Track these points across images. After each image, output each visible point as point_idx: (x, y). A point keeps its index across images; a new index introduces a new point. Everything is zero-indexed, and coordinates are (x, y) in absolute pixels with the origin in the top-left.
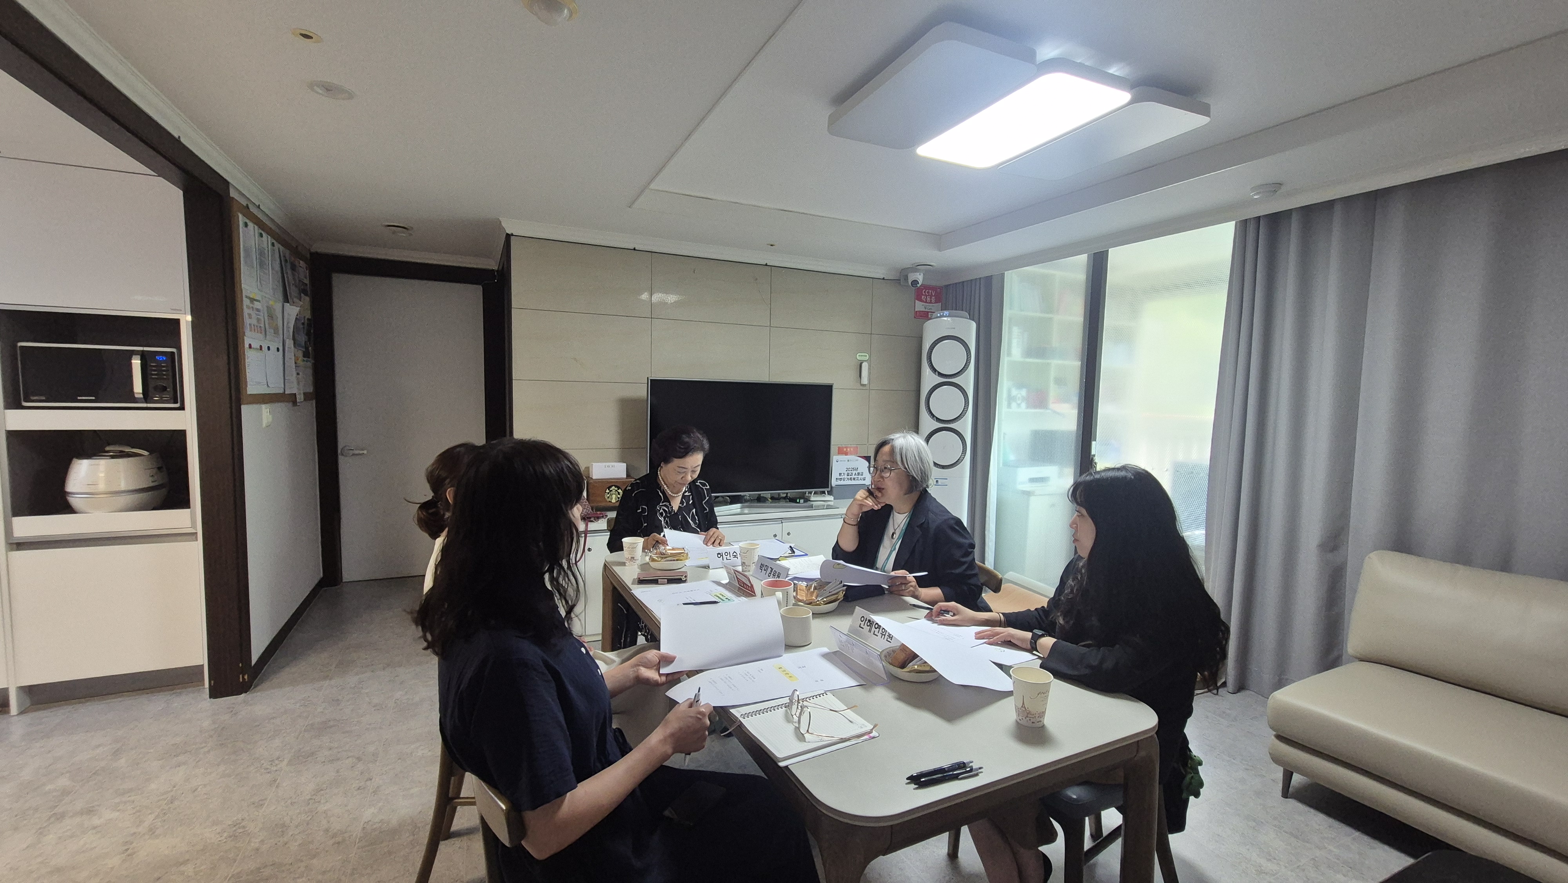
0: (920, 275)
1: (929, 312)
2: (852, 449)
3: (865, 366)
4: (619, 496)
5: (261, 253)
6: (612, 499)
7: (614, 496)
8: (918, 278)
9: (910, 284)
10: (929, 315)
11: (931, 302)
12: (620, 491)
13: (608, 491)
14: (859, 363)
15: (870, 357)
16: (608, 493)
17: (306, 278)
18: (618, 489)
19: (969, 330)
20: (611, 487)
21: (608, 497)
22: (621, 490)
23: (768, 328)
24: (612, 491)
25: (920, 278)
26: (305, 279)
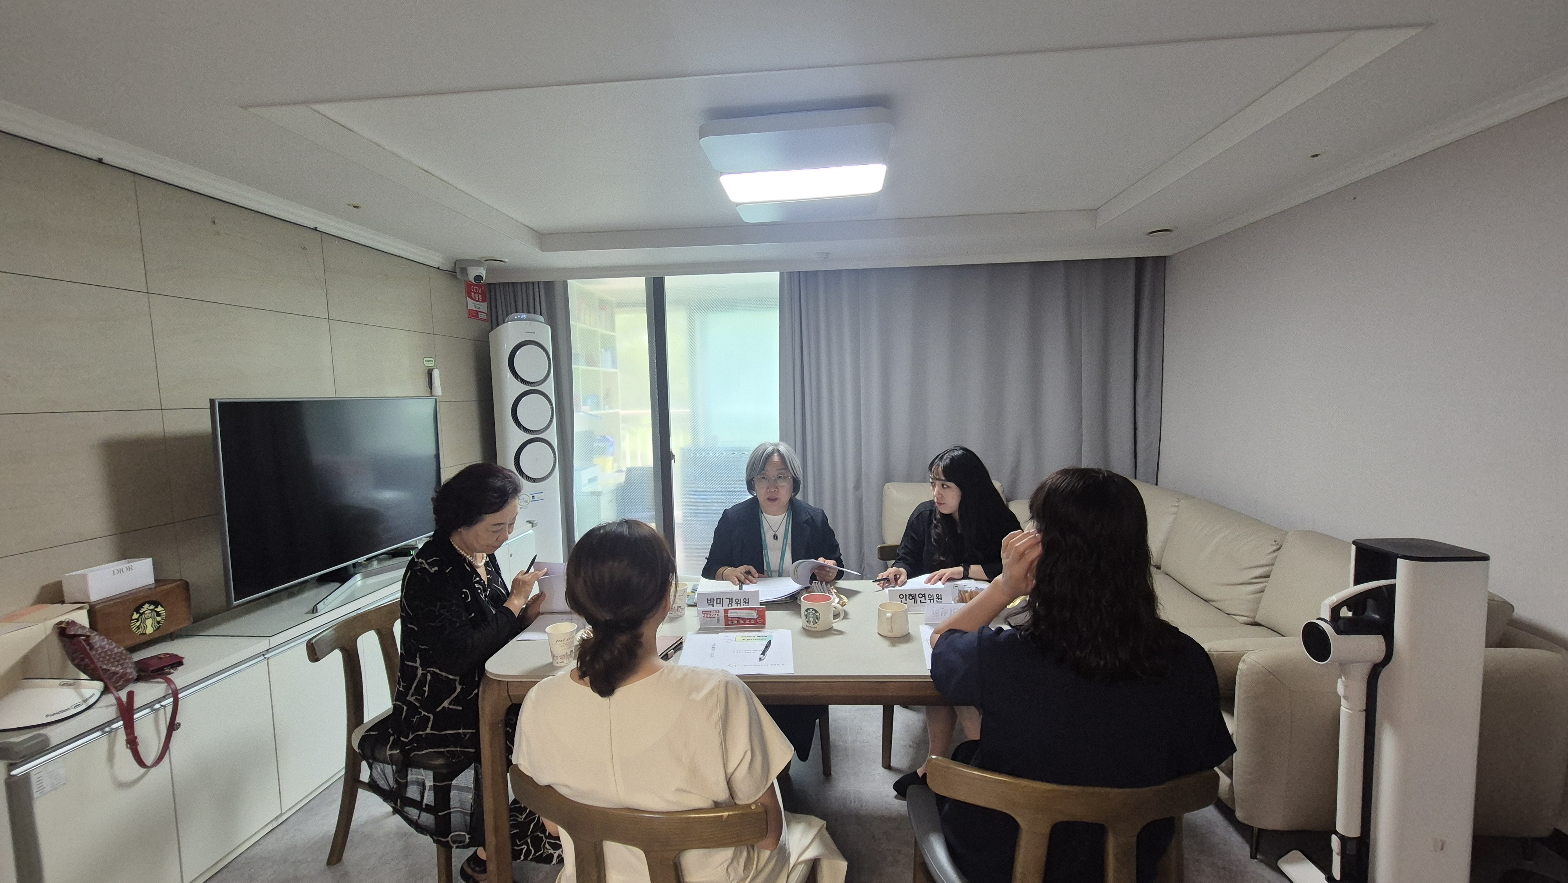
0: (486, 270)
1: (478, 311)
3: (436, 374)
4: (159, 619)
6: (145, 628)
7: (149, 622)
8: (482, 273)
9: (470, 278)
10: (479, 315)
11: (479, 301)
12: (159, 609)
13: (135, 616)
15: (435, 362)
16: (137, 620)
18: (156, 607)
19: (545, 335)
20: (141, 606)
21: (138, 627)
22: (162, 606)
24: (144, 613)
25: (484, 273)
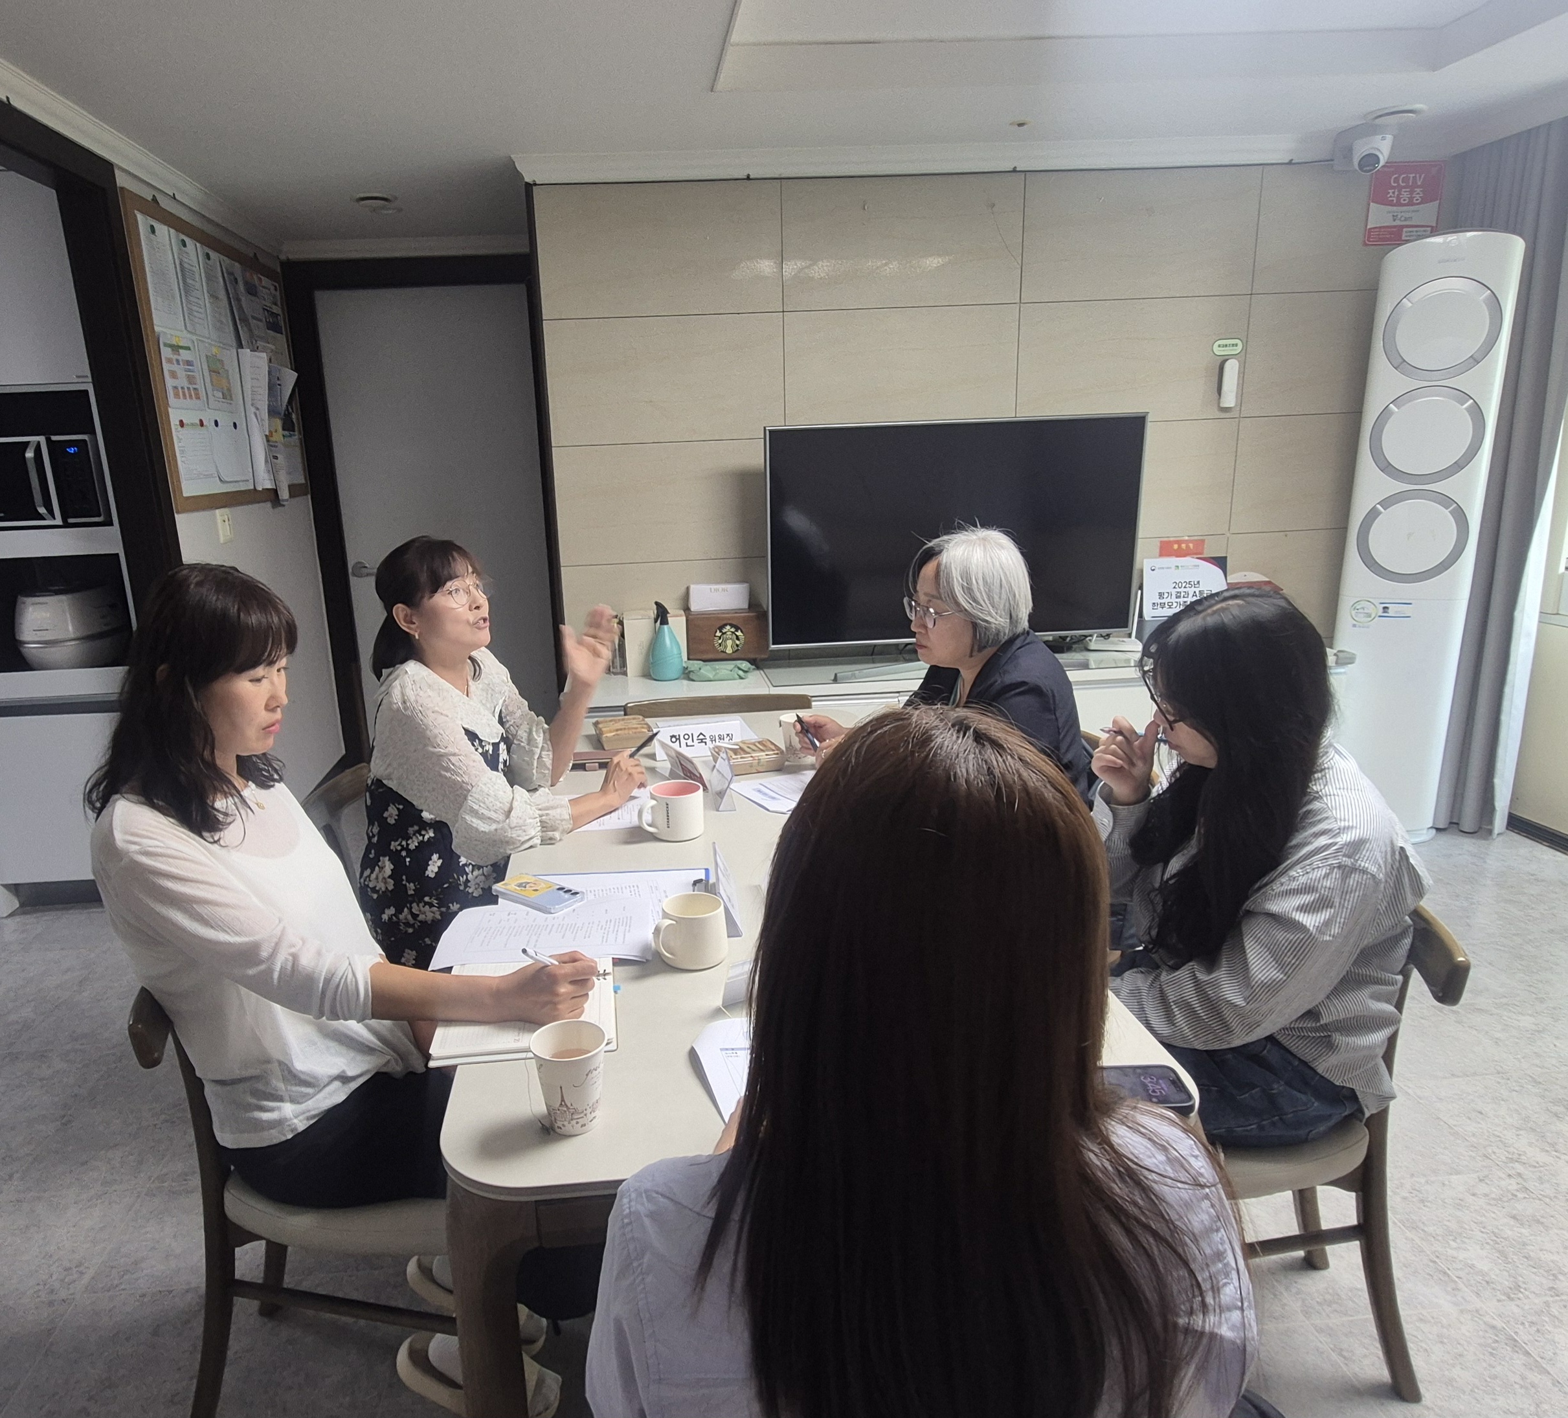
0: (1383, 139)
1: (1403, 227)
2: (1191, 545)
3: (1232, 368)
4: (738, 642)
5: (184, 272)
6: (726, 647)
7: (729, 643)
8: (1378, 149)
9: (1357, 168)
10: (1404, 235)
11: (1410, 203)
12: (739, 633)
13: (718, 634)
14: (1220, 361)
15: (1245, 346)
16: (720, 637)
17: (276, 304)
18: (737, 631)
19: (1506, 259)
20: (723, 626)
21: (720, 645)
22: (742, 632)
23: (1017, 306)
24: (725, 633)
25: (1383, 147)
26: (274, 307)
